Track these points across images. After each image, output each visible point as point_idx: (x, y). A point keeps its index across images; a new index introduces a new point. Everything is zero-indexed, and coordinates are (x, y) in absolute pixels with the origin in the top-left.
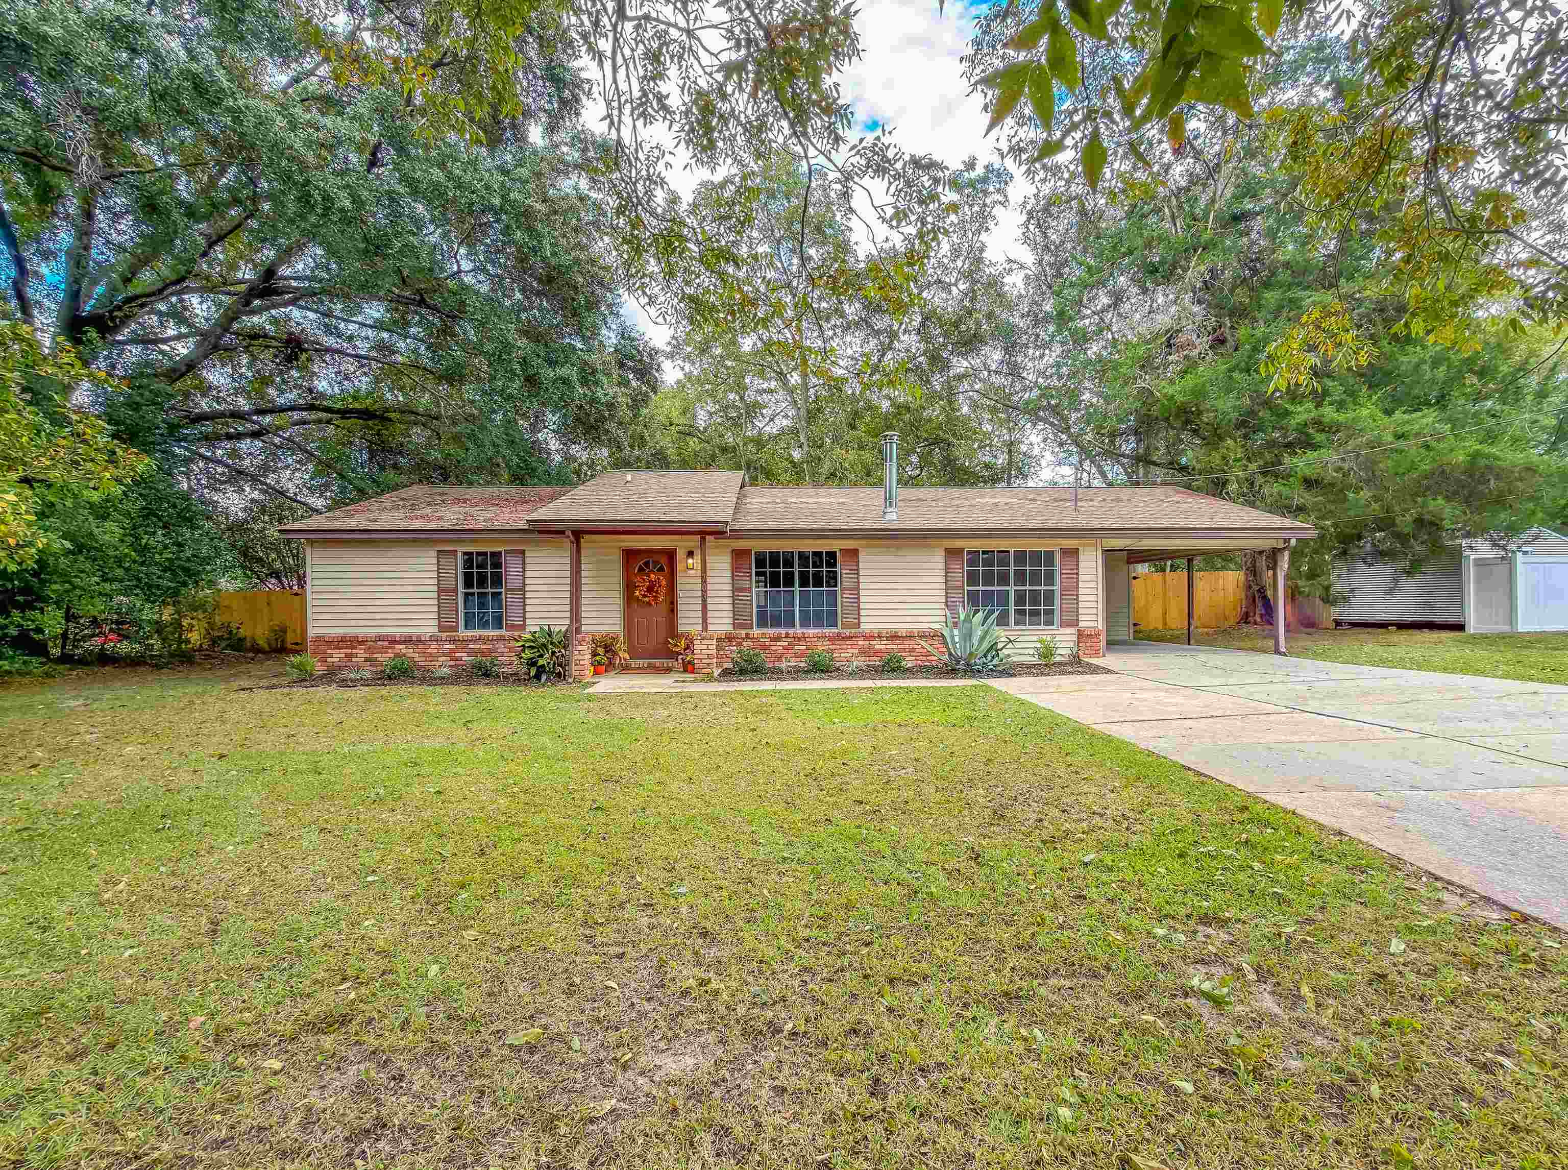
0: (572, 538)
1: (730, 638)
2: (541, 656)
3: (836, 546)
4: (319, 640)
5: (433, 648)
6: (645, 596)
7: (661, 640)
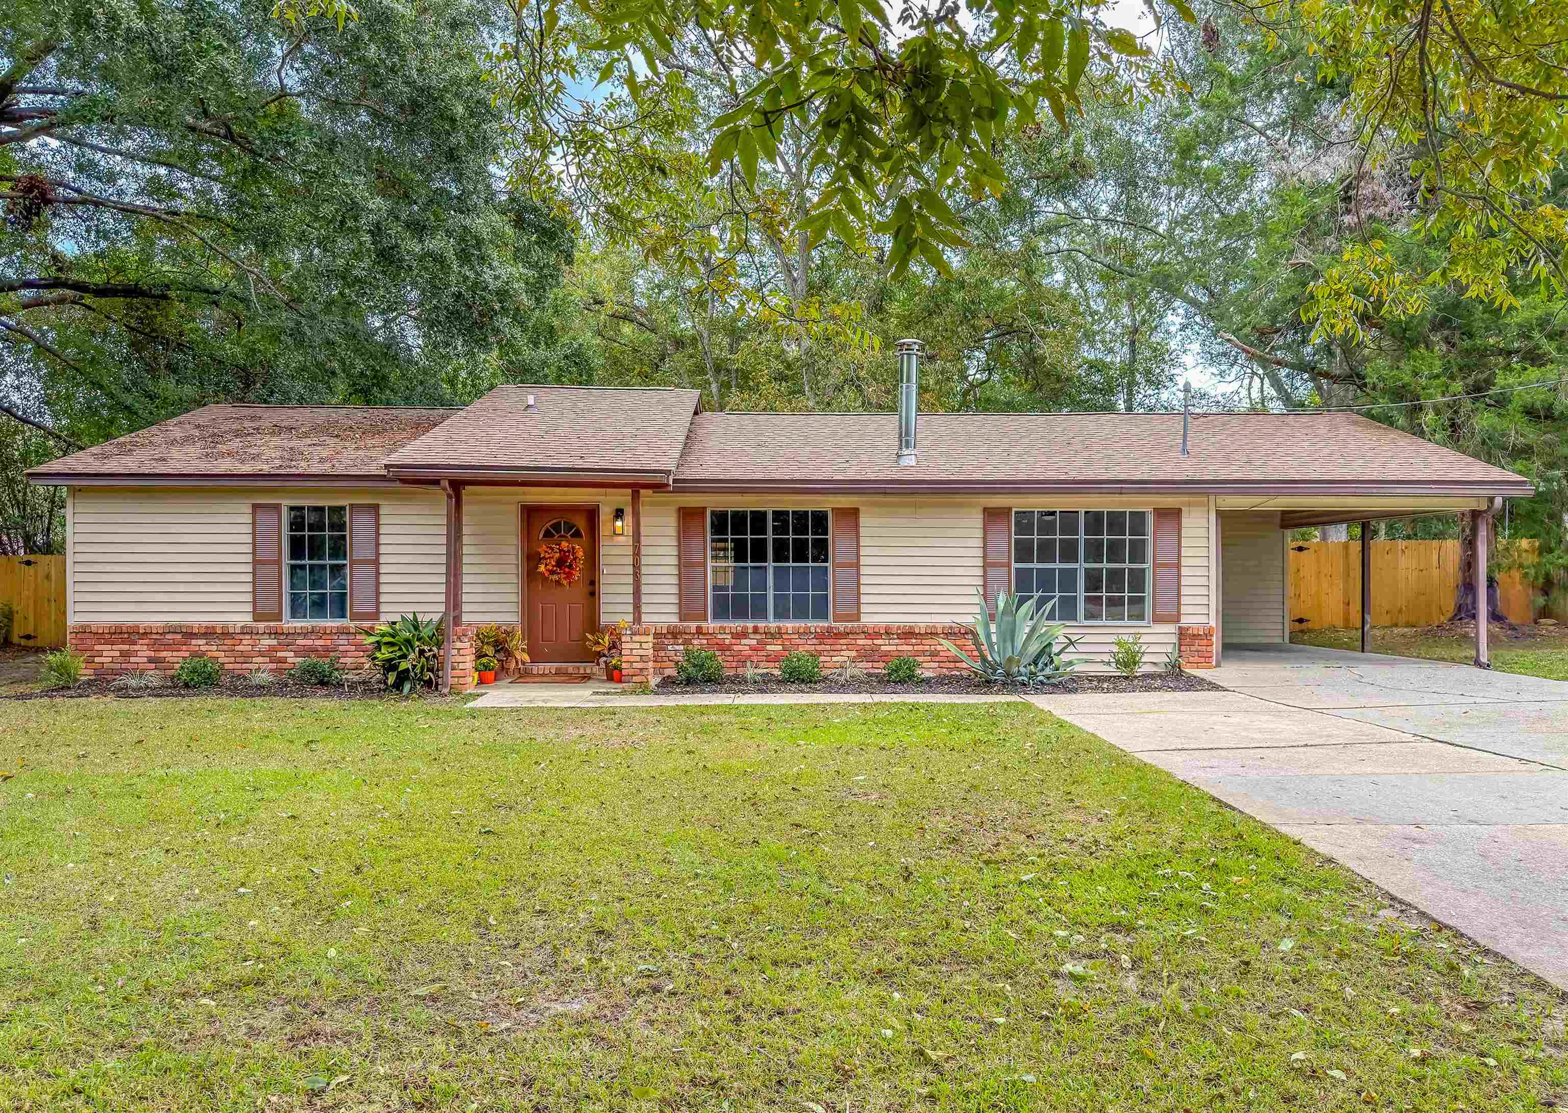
0: (450, 491)
1: (674, 634)
2: (404, 656)
3: (827, 503)
4: (83, 631)
5: (245, 645)
6: (552, 572)
7: (575, 636)
